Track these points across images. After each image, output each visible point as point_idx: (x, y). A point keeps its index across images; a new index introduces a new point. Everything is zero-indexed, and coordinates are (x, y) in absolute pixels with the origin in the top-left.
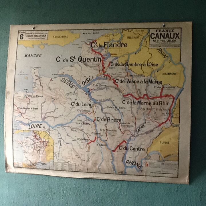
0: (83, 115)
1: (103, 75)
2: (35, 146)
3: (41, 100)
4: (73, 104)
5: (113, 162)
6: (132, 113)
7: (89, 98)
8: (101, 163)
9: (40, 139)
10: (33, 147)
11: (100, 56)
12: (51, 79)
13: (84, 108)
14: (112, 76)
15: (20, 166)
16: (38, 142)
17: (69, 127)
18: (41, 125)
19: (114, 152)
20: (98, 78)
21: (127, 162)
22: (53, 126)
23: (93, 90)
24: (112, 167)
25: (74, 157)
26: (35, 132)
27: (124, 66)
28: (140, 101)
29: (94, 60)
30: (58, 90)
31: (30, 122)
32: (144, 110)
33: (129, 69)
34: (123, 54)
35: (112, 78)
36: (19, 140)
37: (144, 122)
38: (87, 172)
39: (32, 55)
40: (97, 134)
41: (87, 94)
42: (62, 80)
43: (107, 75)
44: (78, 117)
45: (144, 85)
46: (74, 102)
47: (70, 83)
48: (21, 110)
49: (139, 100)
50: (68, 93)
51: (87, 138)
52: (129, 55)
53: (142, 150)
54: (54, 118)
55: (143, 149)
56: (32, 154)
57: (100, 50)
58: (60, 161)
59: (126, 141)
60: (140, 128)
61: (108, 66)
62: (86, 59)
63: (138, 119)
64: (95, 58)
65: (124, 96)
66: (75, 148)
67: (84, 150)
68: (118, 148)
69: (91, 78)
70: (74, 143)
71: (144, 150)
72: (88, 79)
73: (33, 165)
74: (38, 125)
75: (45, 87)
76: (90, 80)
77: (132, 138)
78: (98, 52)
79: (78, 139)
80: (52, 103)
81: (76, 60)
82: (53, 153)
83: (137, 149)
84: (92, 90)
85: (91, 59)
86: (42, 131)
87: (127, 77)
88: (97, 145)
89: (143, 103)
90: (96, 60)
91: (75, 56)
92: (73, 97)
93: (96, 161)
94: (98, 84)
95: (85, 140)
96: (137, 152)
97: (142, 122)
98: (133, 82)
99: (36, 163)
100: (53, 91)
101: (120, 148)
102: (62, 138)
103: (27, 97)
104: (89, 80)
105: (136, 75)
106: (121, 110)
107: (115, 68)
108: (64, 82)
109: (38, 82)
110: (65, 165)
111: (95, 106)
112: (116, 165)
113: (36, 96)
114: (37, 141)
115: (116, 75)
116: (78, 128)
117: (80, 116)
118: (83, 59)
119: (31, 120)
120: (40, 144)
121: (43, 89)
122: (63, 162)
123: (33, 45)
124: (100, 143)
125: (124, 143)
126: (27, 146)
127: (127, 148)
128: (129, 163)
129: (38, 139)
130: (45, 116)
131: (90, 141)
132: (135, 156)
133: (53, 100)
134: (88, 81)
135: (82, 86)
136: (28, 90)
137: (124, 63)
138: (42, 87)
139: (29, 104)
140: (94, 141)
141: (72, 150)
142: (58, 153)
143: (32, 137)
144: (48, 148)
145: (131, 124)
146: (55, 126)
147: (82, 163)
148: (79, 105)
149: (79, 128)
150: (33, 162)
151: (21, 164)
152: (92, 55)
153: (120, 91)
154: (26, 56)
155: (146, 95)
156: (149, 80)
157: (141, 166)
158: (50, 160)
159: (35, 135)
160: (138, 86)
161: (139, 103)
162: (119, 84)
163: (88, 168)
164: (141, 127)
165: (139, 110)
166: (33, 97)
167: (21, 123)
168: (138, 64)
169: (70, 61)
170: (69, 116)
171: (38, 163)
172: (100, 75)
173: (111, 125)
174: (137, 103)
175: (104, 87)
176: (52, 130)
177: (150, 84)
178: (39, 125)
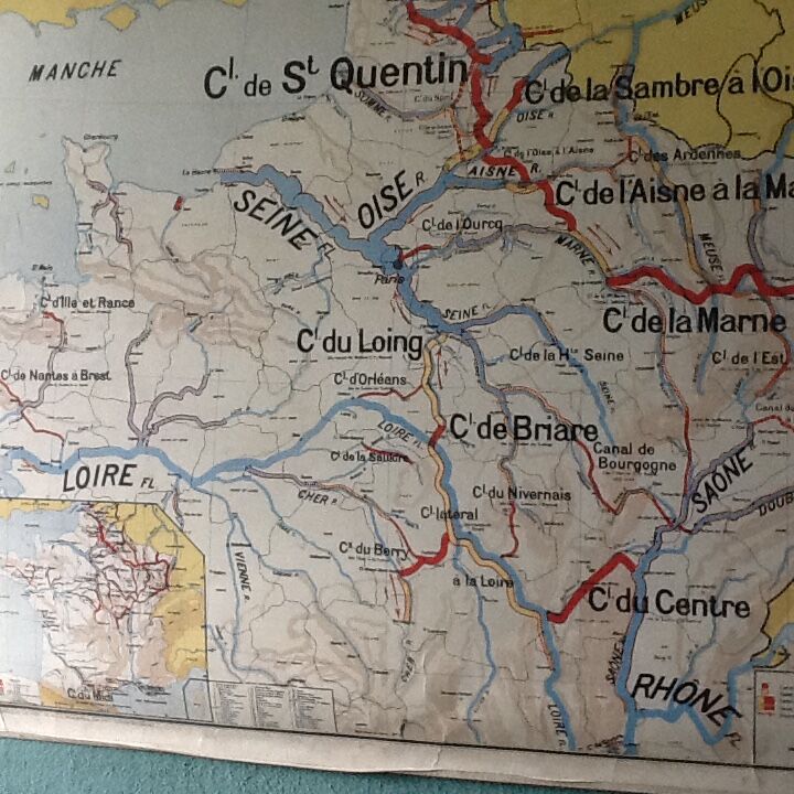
0: (369, 406)
1: (480, 164)
2: (104, 590)
3: (124, 325)
4: (307, 341)
5: (558, 687)
6: (668, 386)
7: (400, 301)
8: (485, 689)
9: (126, 547)
10: (93, 595)
11: (458, 51)
12: (180, 200)
13: (374, 365)
14: (535, 167)
15: (29, 700)
16: (119, 564)
17: (291, 477)
18: (129, 470)
19: (557, 625)
20: (448, 181)
21: (639, 685)
22: (197, 475)
23: (422, 255)
24: (547, 712)
25: (324, 651)
26: (97, 508)
27: (605, 98)
28: (715, 311)
29: (425, 72)
30: (218, 264)
31: (70, 451)
32: (741, 366)
33: (638, 118)
34: (598, 30)
35: (533, 176)
36: (13, 556)
37: (740, 437)
38: (403, 737)
39: (67, 67)
40: (452, 515)
41: (386, 280)
42: (242, 205)
43: (507, 160)
44: (338, 417)
45: (737, 211)
46: (313, 329)
47: (288, 218)
48: (17, 388)
49: (707, 305)
50: (277, 280)
51: (393, 542)
52: (636, 28)
53: (730, 610)
54: (205, 426)
55: (741, 608)
56: (90, 633)
57: (457, 13)
58: (242, 675)
59: (634, 559)
60: (718, 479)
61: (510, 106)
62: (374, 69)
63: (704, 422)
64: (429, 63)
65: (615, 282)
66: (324, 600)
67: (377, 615)
68: (584, 602)
69: (409, 181)
70: (324, 572)
71: (747, 609)
72: (391, 187)
73: (98, 695)
74: (112, 470)
75: (147, 249)
76: (403, 197)
77: (671, 538)
78: (444, 24)
79: (344, 546)
80: (186, 340)
81: (318, 83)
82: (205, 627)
83: (700, 606)
84: (416, 251)
85: (406, 66)
86: (136, 503)
87: (626, 169)
88: (457, 582)
89: (736, 324)
90: (435, 73)
91: (310, 61)
92: (308, 302)
93: (454, 676)
94: (453, 219)
95: (386, 552)
96: (700, 627)
97: (731, 438)
98: (668, 193)
99: (114, 685)
100: (193, 268)
101: (599, 599)
102: (250, 545)
103: (50, 309)
104: (395, 193)
105: (684, 148)
106: (597, 371)
107: (551, 115)
108: (251, 214)
109: (105, 222)
110: (274, 700)
111: (434, 351)
112: (572, 704)
113: (96, 303)
114: (109, 560)
115: (560, 160)
116: (339, 482)
117: (352, 408)
118: (360, 69)
119: (71, 443)
120: (128, 581)
121: (136, 262)
122: (263, 679)
123: (72, 14)
124: (476, 571)
125: (621, 568)
126: (60, 589)
127: (640, 601)
128: (651, 690)
129: (114, 551)
130: (150, 416)
131: (415, 561)
132: (688, 646)
133: (194, 321)
134: (392, 199)
135: (357, 231)
136: (51, 268)
137: (604, 78)
138: (131, 250)
139: (59, 349)
140: (436, 560)
141: (312, 610)
142: (230, 628)
143: (85, 536)
144: (173, 600)
145: (663, 453)
146: (211, 475)
147: (368, 689)
148: (344, 347)
149: (349, 483)
150: (93, 680)
151: (34, 689)
152: (411, 48)
153: (585, 256)
154: (36, 74)
155: (755, 271)
156: (769, 177)
157: (730, 708)
158: (189, 671)
159: (101, 528)
160: (701, 215)
161: (710, 321)
162: (578, 209)
163: (409, 718)
164: (726, 469)
165: (711, 369)
166: (80, 306)
167: (21, 462)
168: (695, 82)
169: (285, 85)
170: (284, 412)
171: (125, 683)
172: (463, 160)
173: (538, 464)
174: (694, 324)
175: (486, 232)
176: (195, 495)
177: (772, 202)
178: (117, 467)
